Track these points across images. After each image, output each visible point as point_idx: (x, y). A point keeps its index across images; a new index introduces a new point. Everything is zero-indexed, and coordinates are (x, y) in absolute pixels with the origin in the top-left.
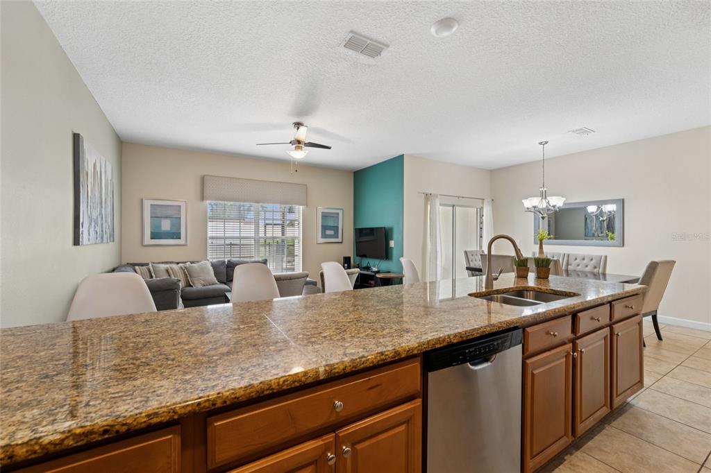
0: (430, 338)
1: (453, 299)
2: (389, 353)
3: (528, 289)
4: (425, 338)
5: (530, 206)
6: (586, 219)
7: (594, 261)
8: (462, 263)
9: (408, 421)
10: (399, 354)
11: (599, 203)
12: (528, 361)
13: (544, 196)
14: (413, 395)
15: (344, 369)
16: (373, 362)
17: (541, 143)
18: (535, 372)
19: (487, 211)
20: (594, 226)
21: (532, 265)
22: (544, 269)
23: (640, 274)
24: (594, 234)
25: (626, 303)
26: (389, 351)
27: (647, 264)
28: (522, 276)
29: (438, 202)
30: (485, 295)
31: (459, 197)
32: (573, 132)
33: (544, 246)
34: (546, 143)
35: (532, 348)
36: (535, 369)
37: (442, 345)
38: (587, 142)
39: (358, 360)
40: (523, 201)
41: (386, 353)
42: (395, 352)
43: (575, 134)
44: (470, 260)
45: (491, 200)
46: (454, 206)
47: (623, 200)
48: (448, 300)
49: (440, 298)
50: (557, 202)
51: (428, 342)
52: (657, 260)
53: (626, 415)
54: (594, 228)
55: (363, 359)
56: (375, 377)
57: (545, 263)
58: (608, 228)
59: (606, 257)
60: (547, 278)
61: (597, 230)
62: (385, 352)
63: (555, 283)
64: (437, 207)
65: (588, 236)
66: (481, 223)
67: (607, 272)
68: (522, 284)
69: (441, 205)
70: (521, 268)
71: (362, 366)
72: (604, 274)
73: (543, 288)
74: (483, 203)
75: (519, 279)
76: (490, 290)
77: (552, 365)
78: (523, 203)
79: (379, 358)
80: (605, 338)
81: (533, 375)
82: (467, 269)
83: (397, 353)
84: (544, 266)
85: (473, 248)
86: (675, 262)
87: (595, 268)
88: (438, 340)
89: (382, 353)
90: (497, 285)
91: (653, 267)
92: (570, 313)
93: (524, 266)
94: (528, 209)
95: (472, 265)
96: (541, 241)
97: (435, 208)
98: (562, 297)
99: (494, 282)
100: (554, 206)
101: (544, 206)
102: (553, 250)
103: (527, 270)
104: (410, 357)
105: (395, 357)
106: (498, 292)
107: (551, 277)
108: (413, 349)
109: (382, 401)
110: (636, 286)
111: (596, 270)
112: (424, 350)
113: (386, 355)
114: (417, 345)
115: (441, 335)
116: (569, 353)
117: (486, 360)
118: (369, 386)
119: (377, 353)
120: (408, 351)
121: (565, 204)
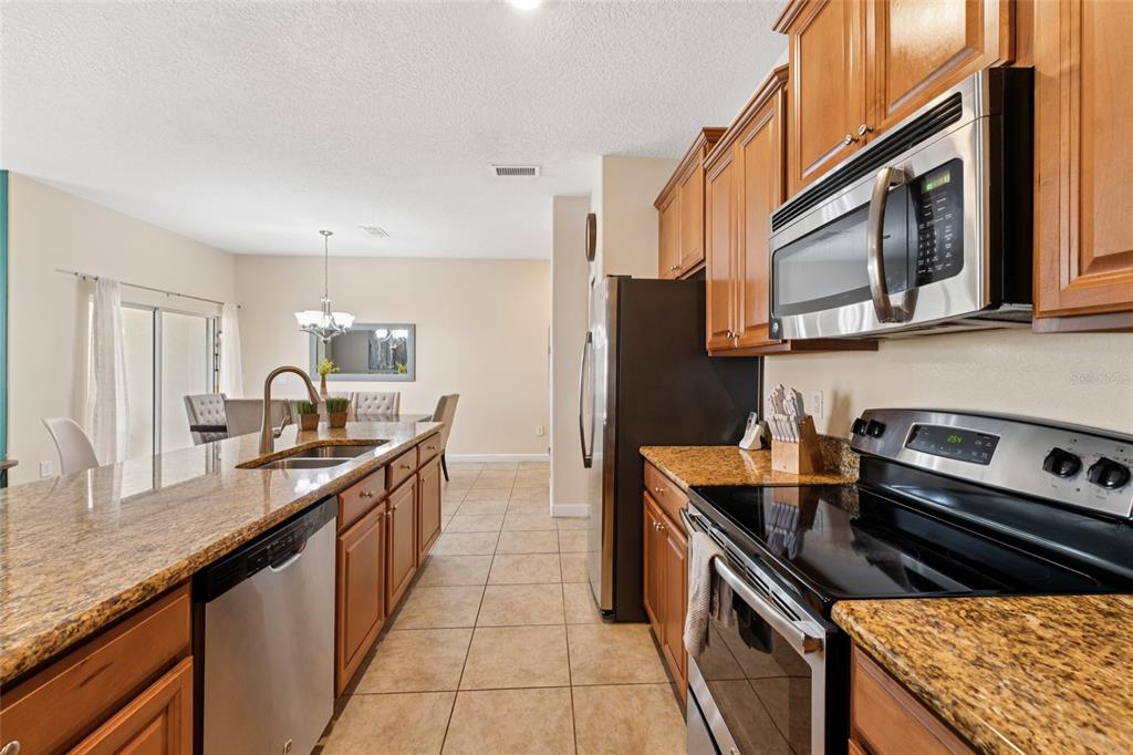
0: (206, 546)
1: (155, 491)
2: (129, 595)
3: (322, 445)
4: (195, 549)
5: (307, 324)
6: (370, 346)
7: (386, 401)
8: (177, 420)
9: (167, 707)
10: (153, 588)
11: (390, 327)
12: (342, 538)
13: (327, 309)
14: (174, 658)
15: (18, 667)
16: (94, 624)
17: (323, 232)
18: (350, 550)
19: (228, 325)
20: (379, 355)
21: (323, 411)
22: (339, 414)
23: (432, 411)
24: (379, 366)
25: (429, 444)
26: (128, 591)
27: (439, 398)
28: (309, 427)
29: (116, 298)
30: (263, 464)
31: (168, 294)
32: (365, 228)
33: (327, 383)
34: (330, 234)
35: (347, 518)
36: (349, 546)
37: (230, 550)
38: (378, 246)
39: (57, 632)
40: (297, 314)
41: (124, 597)
42: (144, 589)
43: (367, 232)
44: (198, 412)
45: (235, 307)
46: (156, 309)
47: (415, 326)
48: (148, 493)
49: (125, 494)
50: (345, 321)
51: (206, 551)
52: (446, 394)
53: (428, 569)
54: (379, 359)
55: (69, 628)
56: (97, 656)
57: (340, 406)
58: (397, 360)
59: (399, 394)
60: (343, 426)
61: (382, 361)
62: (120, 595)
63: (353, 431)
64: (114, 307)
65: (372, 368)
66: (217, 345)
67: (400, 413)
68: (311, 439)
69: (124, 304)
70: (309, 415)
71: (68, 641)
72: (397, 416)
73: (343, 439)
74: (220, 310)
75: (307, 433)
76: (270, 454)
77: (367, 534)
78: (296, 319)
79: (108, 612)
80: (413, 488)
81: (347, 554)
82: (193, 429)
83: (147, 588)
84: (339, 409)
85: (198, 390)
86: (458, 396)
87: (388, 408)
88: (224, 541)
89: (114, 601)
90: (280, 445)
91: (443, 400)
92: (382, 465)
93: (312, 412)
94: (304, 327)
95: (202, 422)
96: (323, 375)
97: (111, 308)
98: (366, 448)
99: (276, 440)
100: (341, 327)
101: (327, 325)
102: (337, 388)
103: (317, 418)
104: (173, 588)
105: (144, 597)
106: (282, 455)
107: (348, 425)
108: (179, 573)
109: (112, 696)
110: (432, 425)
111: (389, 411)
112: (201, 566)
113: (125, 600)
114: (187, 562)
115: (226, 535)
116: (382, 515)
117: (295, 552)
118: (81, 680)
119: (103, 603)
120: (170, 578)
121: (354, 324)
